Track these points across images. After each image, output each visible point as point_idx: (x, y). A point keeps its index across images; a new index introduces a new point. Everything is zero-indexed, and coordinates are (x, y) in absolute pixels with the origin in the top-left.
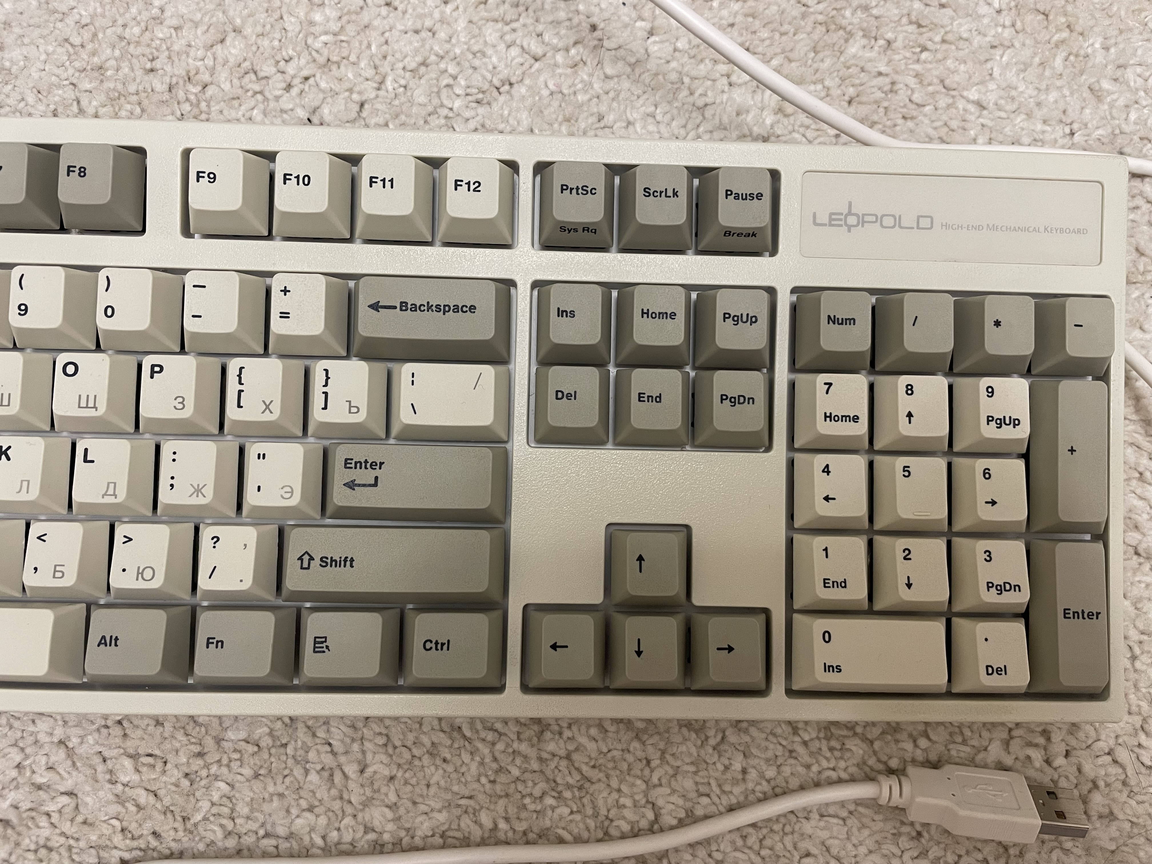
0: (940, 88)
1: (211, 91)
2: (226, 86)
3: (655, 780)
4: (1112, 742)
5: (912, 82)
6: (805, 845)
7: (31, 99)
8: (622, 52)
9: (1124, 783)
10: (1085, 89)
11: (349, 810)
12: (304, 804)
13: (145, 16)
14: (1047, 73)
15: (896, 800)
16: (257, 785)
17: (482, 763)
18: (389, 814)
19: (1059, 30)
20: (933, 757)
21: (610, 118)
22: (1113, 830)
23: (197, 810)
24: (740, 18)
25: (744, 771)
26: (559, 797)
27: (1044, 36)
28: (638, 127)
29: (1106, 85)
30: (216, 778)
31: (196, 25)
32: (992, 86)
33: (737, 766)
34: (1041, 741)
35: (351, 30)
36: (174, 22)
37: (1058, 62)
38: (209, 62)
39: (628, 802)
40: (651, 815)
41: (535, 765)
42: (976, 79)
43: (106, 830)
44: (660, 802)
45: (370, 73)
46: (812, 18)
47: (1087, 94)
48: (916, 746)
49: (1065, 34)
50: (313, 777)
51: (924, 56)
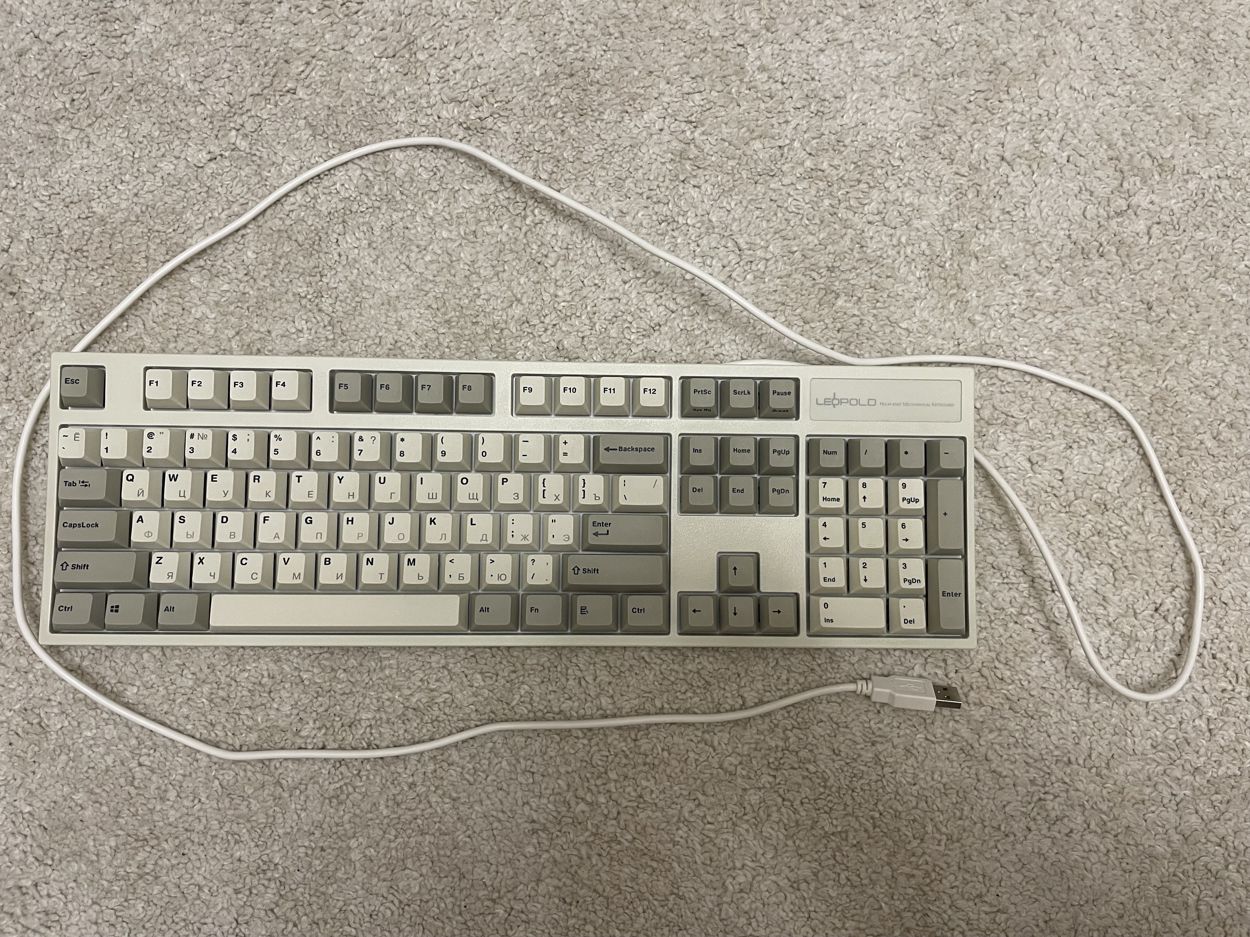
0: (887, 322)
1: (506, 332)
2: (514, 330)
3: (742, 684)
4: (980, 665)
5: (871, 319)
6: (819, 717)
7: (413, 338)
8: (717, 308)
9: (988, 688)
10: (966, 320)
11: (589, 699)
12: (566, 696)
13: (471, 293)
14: (946, 312)
15: (865, 691)
16: (543, 687)
17: (655, 675)
18: (610, 701)
19: (952, 288)
20: (885, 672)
21: (712, 343)
22: (982, 711)
23: (513, 699)
24: (779, 287)
25: (788, 680)
26: (694, 692)
27: (944, 291)
28: (727, 346)
29: (978, 318)
30: (523, 683)
31: (497, 298)
32: (915, 320)
33: (784, 677)
34: (942, 664)
35: (577, 299)
36: (486, 297)
37: (952, 306)
38: (504, 317)
39: (729, 695)
40: (741, 702)
41: (682, 676)
42: (906, 317)
43: (468, 711)
44: (745, 695)
45: (587, 322)
46: (817, 287)
47: (966, 322)
48: (876, 666)
49: (954, 291)
50: (571, 682)
51: (878, 305)
